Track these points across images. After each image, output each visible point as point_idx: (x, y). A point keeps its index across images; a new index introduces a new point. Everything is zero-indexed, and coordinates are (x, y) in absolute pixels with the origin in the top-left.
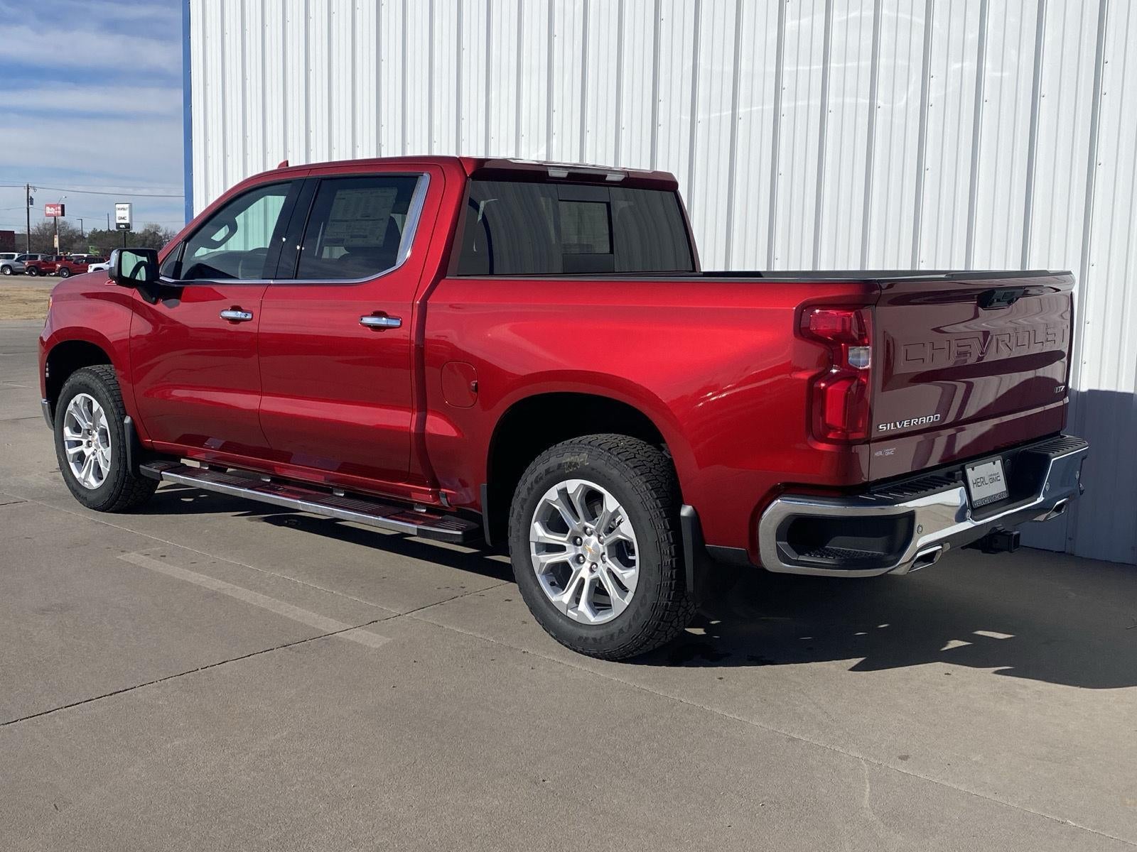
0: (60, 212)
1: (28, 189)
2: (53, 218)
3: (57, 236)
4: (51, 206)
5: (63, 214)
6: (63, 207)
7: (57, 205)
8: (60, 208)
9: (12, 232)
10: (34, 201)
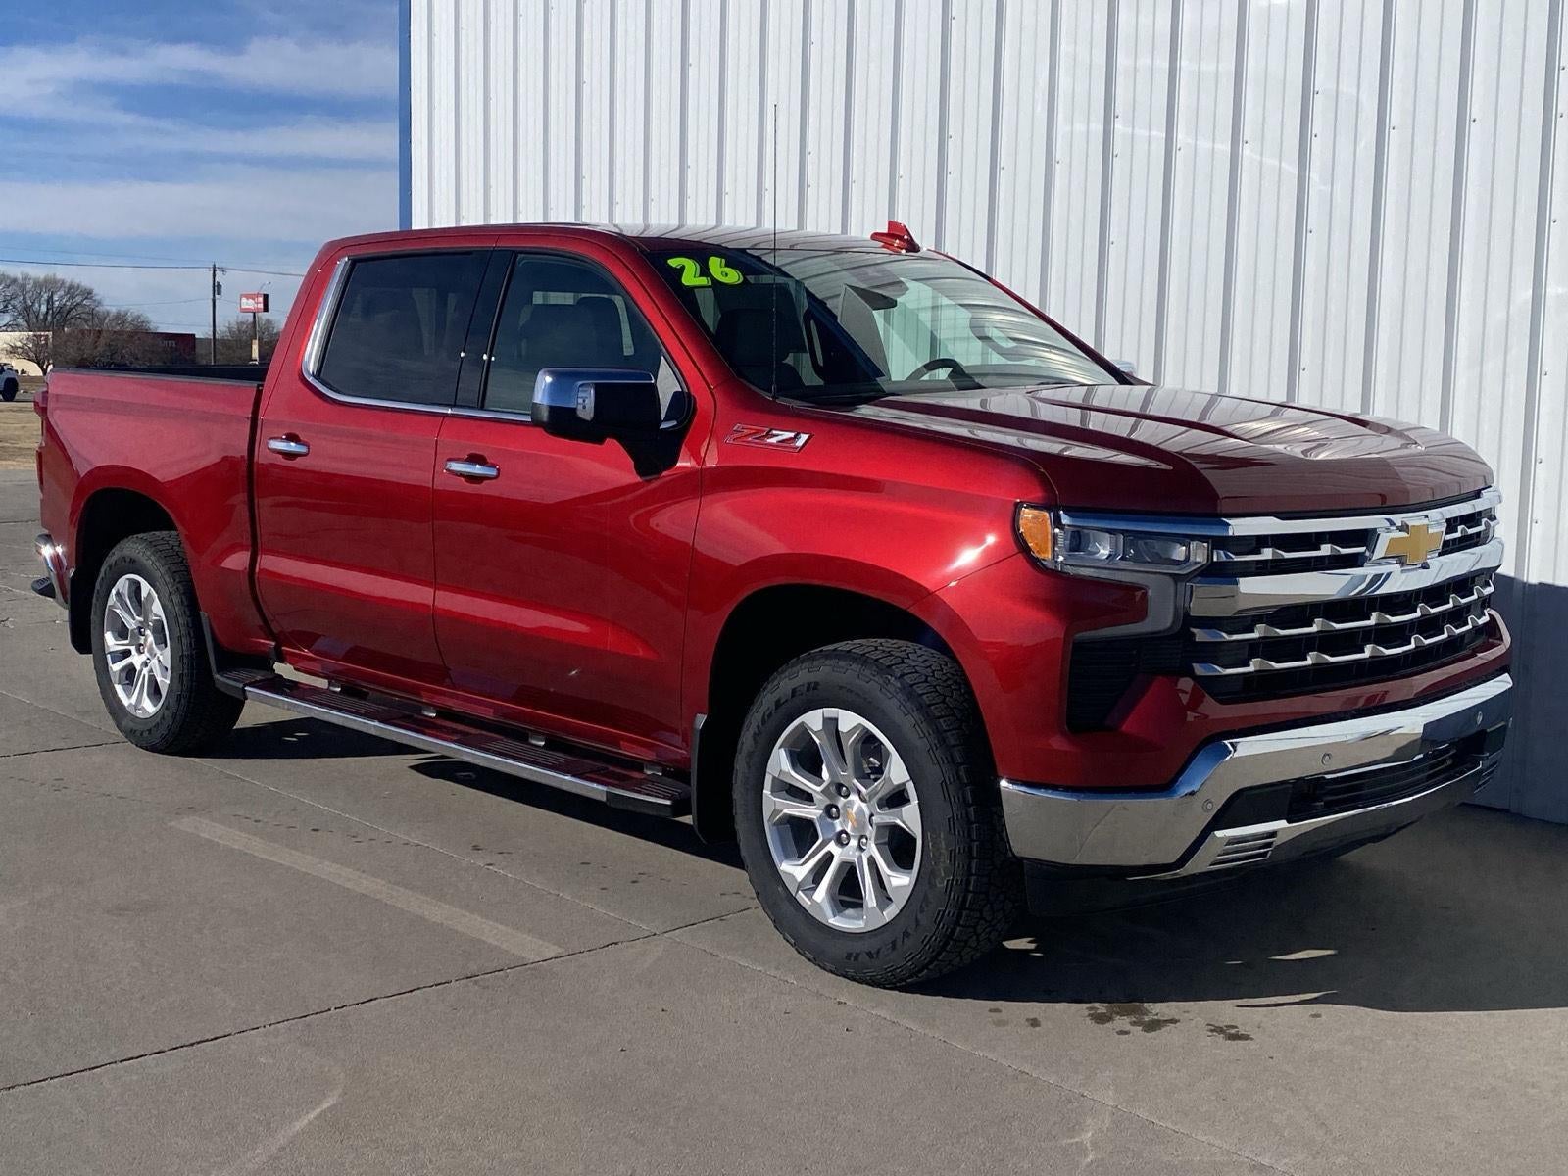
0: (261, 306)
1: (214, 271)
2: (252, 314)
3: (257, 341)
4: (248, 297)
5: (266, 309)
6: (266, 297)
7: (258, 295)
8: (261, 299)
9: (194, 335)
10: (223, 290)
